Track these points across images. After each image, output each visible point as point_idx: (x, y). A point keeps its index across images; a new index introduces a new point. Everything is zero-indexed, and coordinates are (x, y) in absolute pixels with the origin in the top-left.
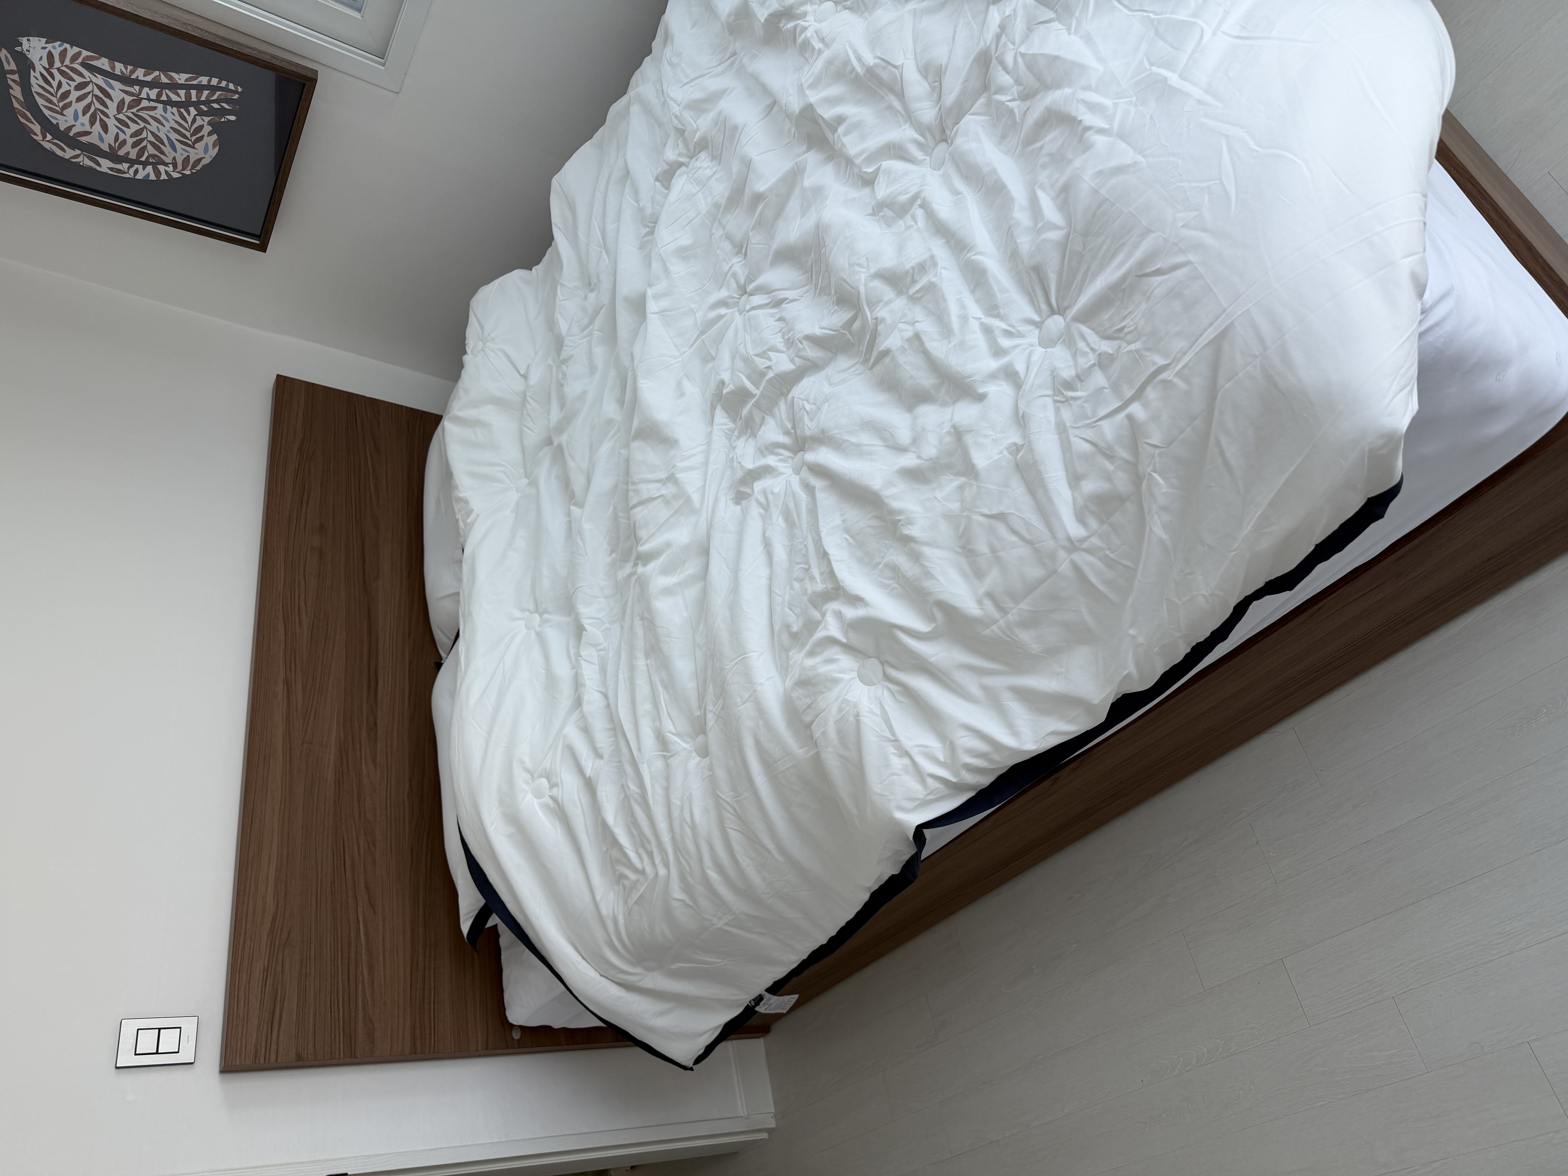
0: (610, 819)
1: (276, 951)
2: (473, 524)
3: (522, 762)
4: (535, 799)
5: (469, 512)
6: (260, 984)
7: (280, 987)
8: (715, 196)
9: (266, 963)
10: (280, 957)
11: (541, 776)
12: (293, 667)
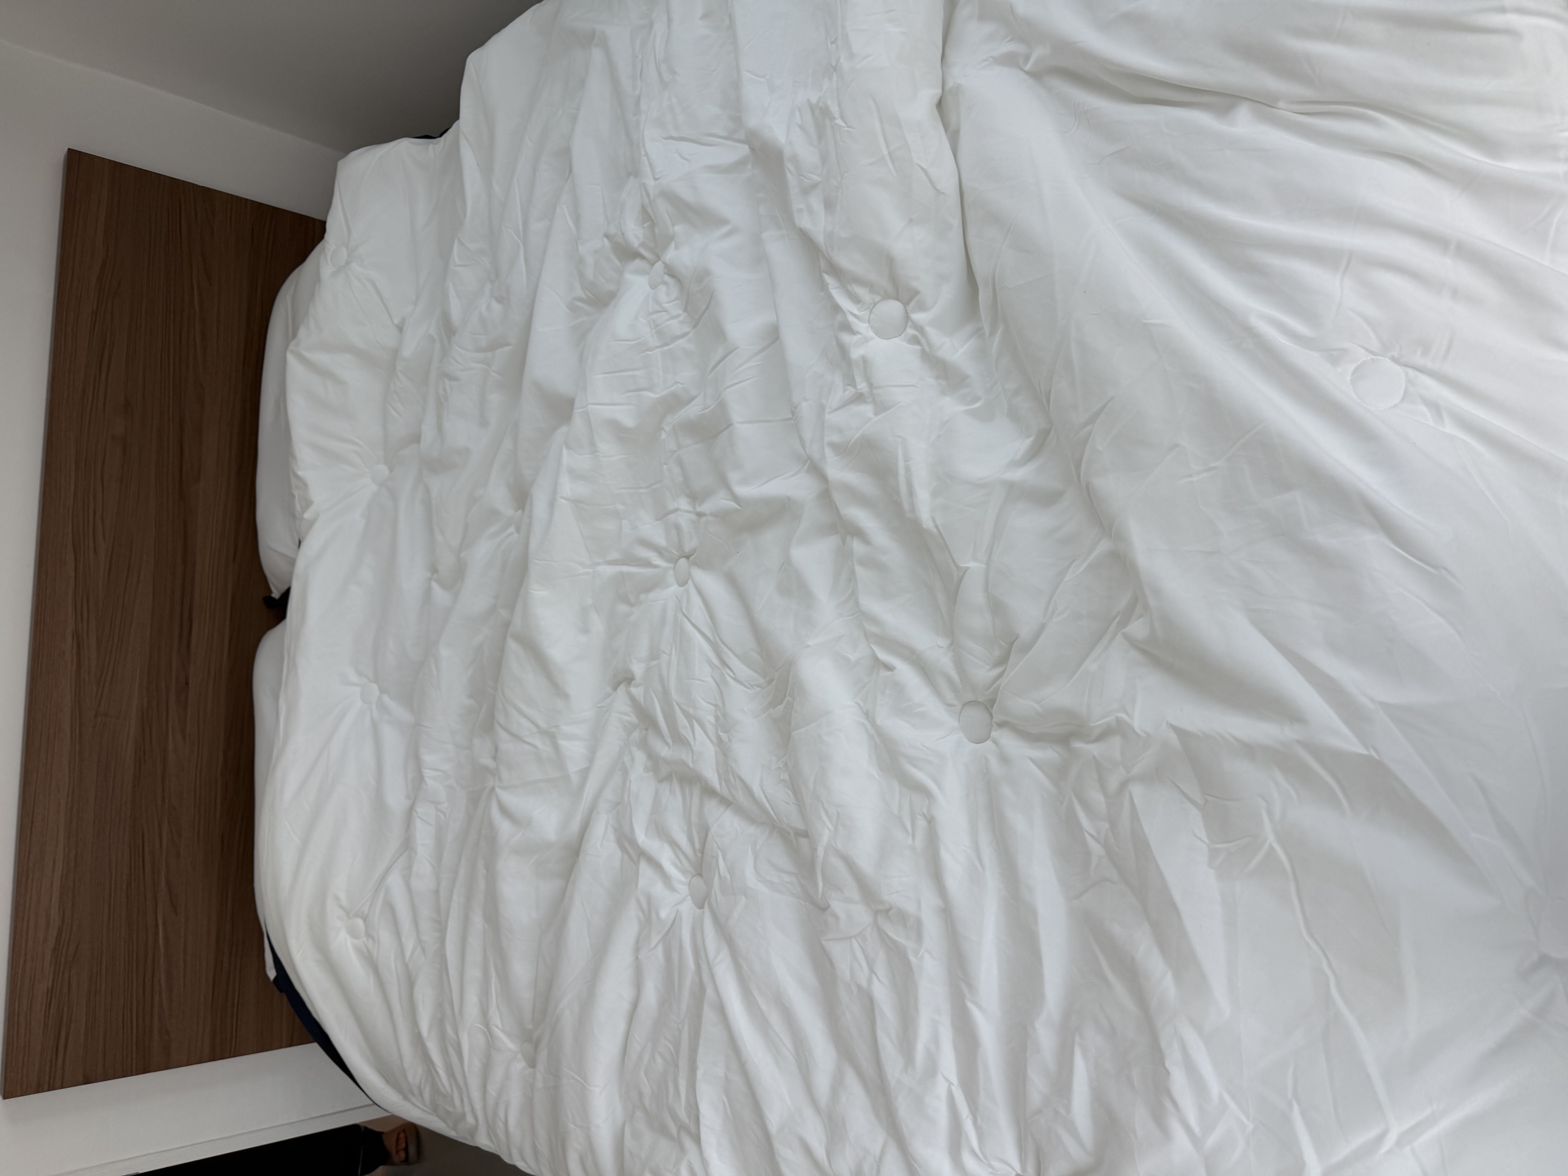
0: (424, 1027)
1: (62, 969)
2: (312, 523)
3: (337, 898)
4: (348, 937)
5: (308, 503)
6: (44, 1007)
7: (66, 1009)
8: (677, 382)
9: (50, 985)
10: (67, 976)
11: (356, 915)
12: (85, 615)
